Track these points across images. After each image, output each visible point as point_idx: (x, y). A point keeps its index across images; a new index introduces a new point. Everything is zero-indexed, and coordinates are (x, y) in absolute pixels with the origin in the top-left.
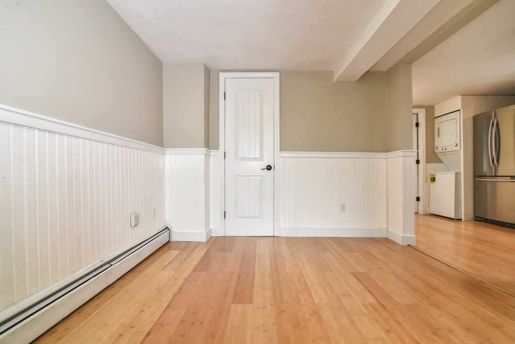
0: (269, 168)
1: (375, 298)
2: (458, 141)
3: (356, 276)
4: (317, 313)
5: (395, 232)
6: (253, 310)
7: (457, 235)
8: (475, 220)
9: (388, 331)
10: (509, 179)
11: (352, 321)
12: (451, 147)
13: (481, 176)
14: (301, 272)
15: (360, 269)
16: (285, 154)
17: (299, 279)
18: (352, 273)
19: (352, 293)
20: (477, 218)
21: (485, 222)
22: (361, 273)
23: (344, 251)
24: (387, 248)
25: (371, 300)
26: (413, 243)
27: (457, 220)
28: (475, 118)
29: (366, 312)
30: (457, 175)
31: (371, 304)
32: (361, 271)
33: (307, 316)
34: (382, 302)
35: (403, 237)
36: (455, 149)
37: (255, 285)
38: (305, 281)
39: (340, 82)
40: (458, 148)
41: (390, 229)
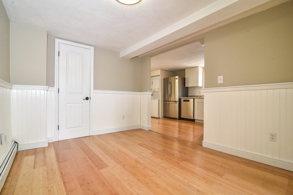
0: (87, 99)
1: (152, 151)
2: (159, 88)
3: (140, 145)
4: (137, 161)
5: (144, 125)
6: (111, 169)
7: (159, 123)
8: (164, 118)
9: (162, 159)
10: (174, 102)
11: (150, 160)
12: (156, 89)
13: (166, 101)
14: (118, 149)
15: (140, 143)
16: (97, 91)
17: (120, 152)
18: (138, 144)
19: (143, 151)
20: (164, 117)
21: (167, 118)
22: (141, 144)
23: (129, 137)
24: (143, 132)
25: (151, 152)
26: (151, 129)
27: (159, 118)
28: (164, 79)
29: (152, 156)
30: (159, 100)
31: (152, 153)
32: (141, 143)
33: (135, 164)
34: (155, 151)
35: (148, 127)
36: (158, 90)
37: (102, 159)
38: (123, 152)
39: (123, 58)
40: (159, 90)
41: (141, 125)
